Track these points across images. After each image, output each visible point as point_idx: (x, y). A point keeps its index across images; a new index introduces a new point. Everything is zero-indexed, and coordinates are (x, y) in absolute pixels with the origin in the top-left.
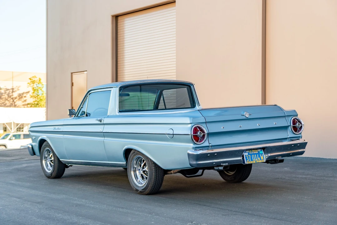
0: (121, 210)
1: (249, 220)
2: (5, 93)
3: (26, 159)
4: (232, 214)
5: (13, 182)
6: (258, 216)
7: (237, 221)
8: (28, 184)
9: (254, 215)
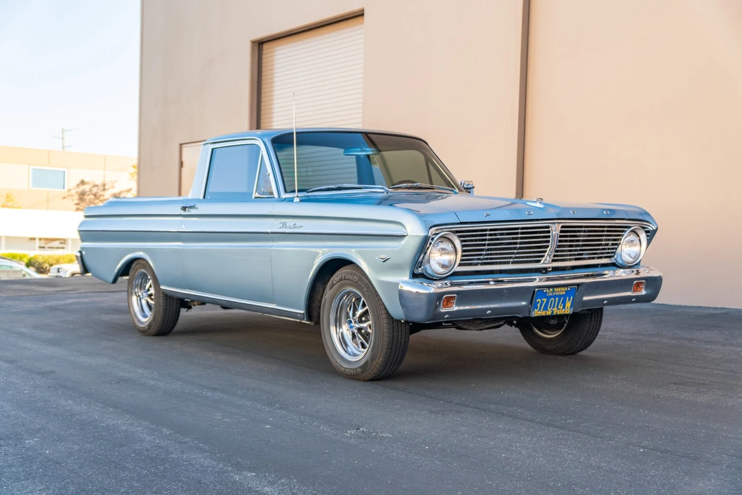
1: (489, 425)
2: (91, 191)
4: (451, 411)
5: (24, 330)
6: (510, 417)
7: (463, 429)
8: (51, 335)
9: (503, 414)
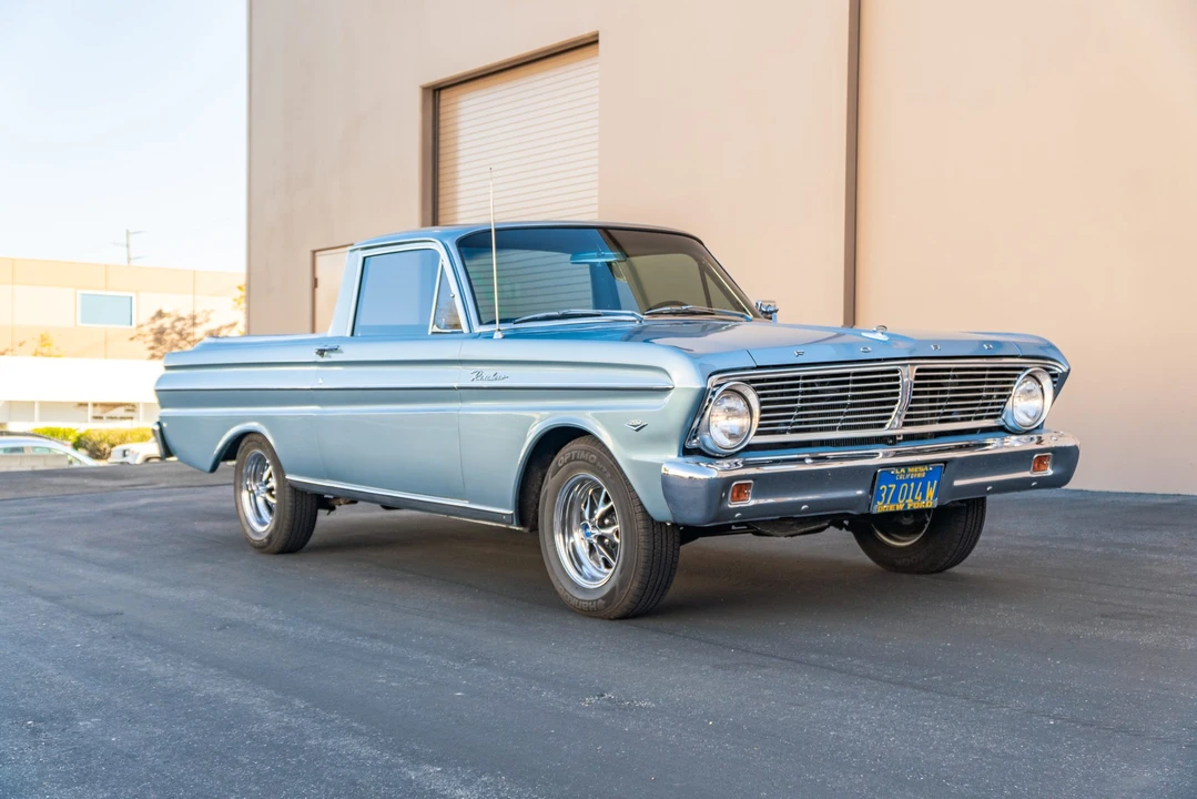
0: (366, 644)
1: (809, 686)
2: (173, 327)
3: (161, 485)
4: (748, 664)
5: (73, 548)
6: (841, 672)
7: (767, 692)
9: (830, 668)
